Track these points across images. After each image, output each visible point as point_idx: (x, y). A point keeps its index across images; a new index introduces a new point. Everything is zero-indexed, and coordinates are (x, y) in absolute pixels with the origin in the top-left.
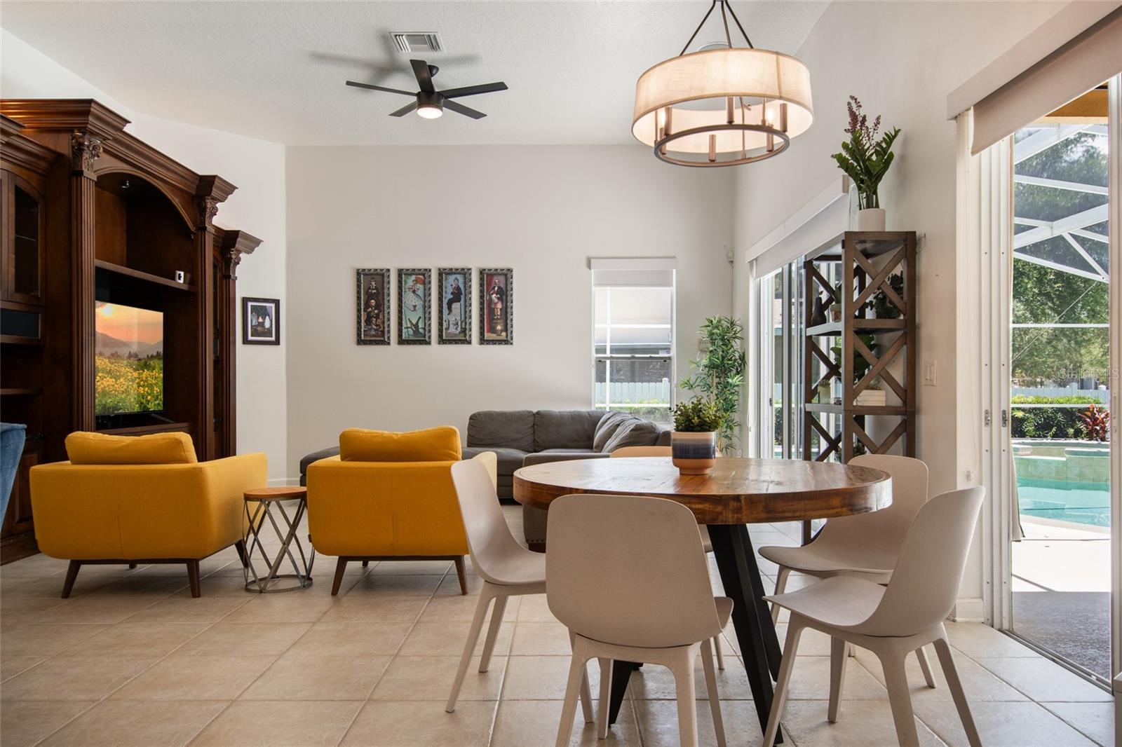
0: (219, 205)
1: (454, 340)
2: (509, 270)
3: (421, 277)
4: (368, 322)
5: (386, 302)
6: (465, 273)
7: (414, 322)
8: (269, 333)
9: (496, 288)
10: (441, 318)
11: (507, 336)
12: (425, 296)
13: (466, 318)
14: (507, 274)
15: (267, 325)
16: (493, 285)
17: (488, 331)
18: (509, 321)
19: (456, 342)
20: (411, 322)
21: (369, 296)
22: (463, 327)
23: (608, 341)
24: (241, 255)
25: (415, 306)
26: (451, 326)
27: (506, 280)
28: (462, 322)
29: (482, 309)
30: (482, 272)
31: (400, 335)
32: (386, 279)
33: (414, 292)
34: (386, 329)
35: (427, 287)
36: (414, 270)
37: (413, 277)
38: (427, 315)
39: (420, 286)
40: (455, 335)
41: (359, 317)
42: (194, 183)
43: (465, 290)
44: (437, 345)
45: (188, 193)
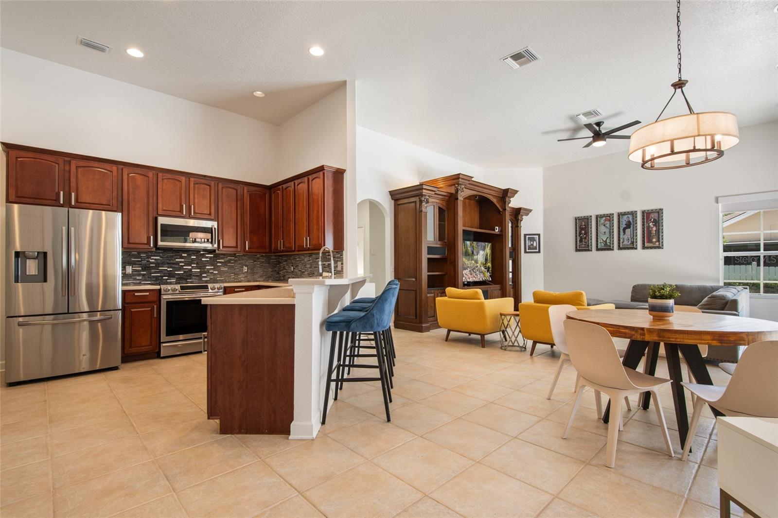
0: (511, 199)
1: (627, 248)
2: (660, 209)
3: (608, 218)
4: (581, 241)
5: (590, 231)
6: (633, 214)
7: (605, 240)
8: (535, 248)
9: (652, 220)
10: (619, 237)
11: (659, 244)
12: (610, 227)
13: (633, 236)
14: (659, 212)
15: (535, 245)
16: (650, 218)
17: (648, 242)
18: (660, 237)
19: (628, 248)
20: (603, 240)
21: (581, 229)
22: (632, 240)
23: (762, 240)
24: (523, 217)
25: (605, 232)
26: (625, 240)
27: (659, 215)
28: (631, 239)
29: (643, 231)
30: (643, 212)
31: (597, 247)
32: (589, 220)
33: (604, 225)
34: (590, 244)
35: (612, 222)
36: (604, 215)
37: (604, 218)
38: (611, 236)
39: (608, 222)
40: (628, 245)
41: (576, 239)
42: (501, 192)
43: (633, 222)
44: (618, 251)
45: (499, 197)
